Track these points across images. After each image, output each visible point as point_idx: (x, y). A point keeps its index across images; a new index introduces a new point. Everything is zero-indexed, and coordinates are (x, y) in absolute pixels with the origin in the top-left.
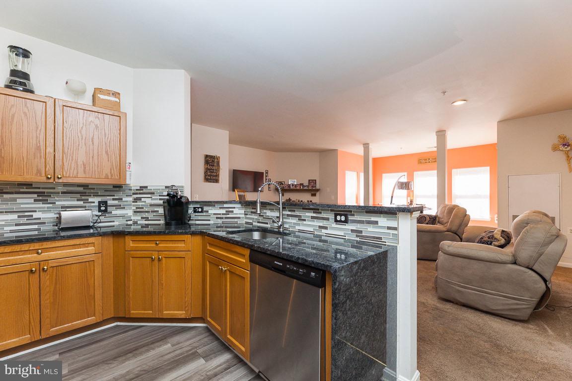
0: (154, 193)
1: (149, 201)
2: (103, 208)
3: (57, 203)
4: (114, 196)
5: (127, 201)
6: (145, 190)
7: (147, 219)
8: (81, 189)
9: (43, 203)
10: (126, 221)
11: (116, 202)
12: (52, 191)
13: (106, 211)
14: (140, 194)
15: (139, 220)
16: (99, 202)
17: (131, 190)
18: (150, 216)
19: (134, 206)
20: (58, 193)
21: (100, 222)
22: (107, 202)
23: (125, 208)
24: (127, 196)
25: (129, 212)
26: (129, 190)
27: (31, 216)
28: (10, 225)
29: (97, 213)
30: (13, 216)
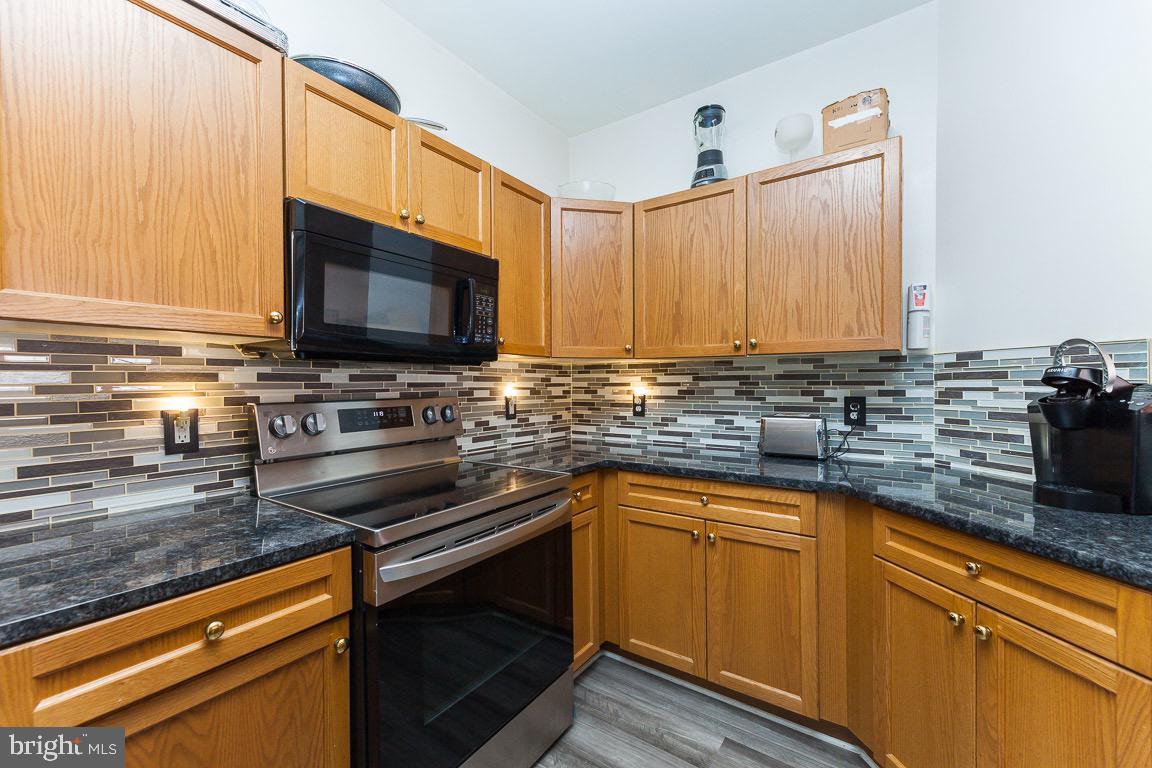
0: (1004, 375)
1: (986, 401)
2: (854, 416)
3: (769, 399)
4: (882, 383)
5: (919, 399)
6: (973, 366)
7: (980, 459)
8: (809, 367)
9: (747, 399)
10: (917, 455)
11: (888, 401)
12: (760, 373)
13: (860, 423)
14: (957, 377)
15: (955, 459)
16: (846, 398)
17: (931, 365)
18: (992, 451)
19: (940, 413)
20: (770, 377)
21: (849, 450)
22: (864, 398)
23: (911, 418)
24: (918, 383)
25: (926, 432)
26: (926, 365)
27: (732, 422)
28: (705, 436)
29: (842, 427)
30: (710, 421)
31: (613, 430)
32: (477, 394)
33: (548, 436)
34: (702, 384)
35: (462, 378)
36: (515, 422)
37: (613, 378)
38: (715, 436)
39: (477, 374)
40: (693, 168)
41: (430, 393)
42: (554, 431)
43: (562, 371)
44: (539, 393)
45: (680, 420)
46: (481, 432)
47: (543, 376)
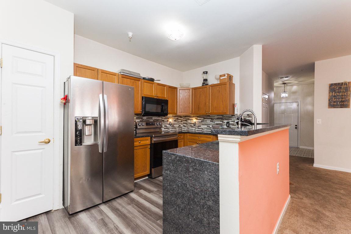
2: (228, 125)
3: (215, 122)
4: (232, 120)
8: (221, 117)
9: (212, 122)
11: (233, 122)
12: (214, 118)
13: (229, 126)
16: (227, 122)
20: (215, 118)
22: (229, 122)
27: (209, 126)
28: (206, 129)
29: (226, 127)
30: (206, 126)
31: (190, 128)
32: (165, 121)
33: (177, 129)
34: (205, 120)
35: (162, 118)
36: (171, 126)
37: (190, 118)
38: (207, 129)
39: (165, 117)
40: (202, 82)
41: (157, 121)
42: (179, 128)
43: (181, 117)
44: (176, 121)
45: (201, 126)
46: (165, 127)
47: (177, 118)
